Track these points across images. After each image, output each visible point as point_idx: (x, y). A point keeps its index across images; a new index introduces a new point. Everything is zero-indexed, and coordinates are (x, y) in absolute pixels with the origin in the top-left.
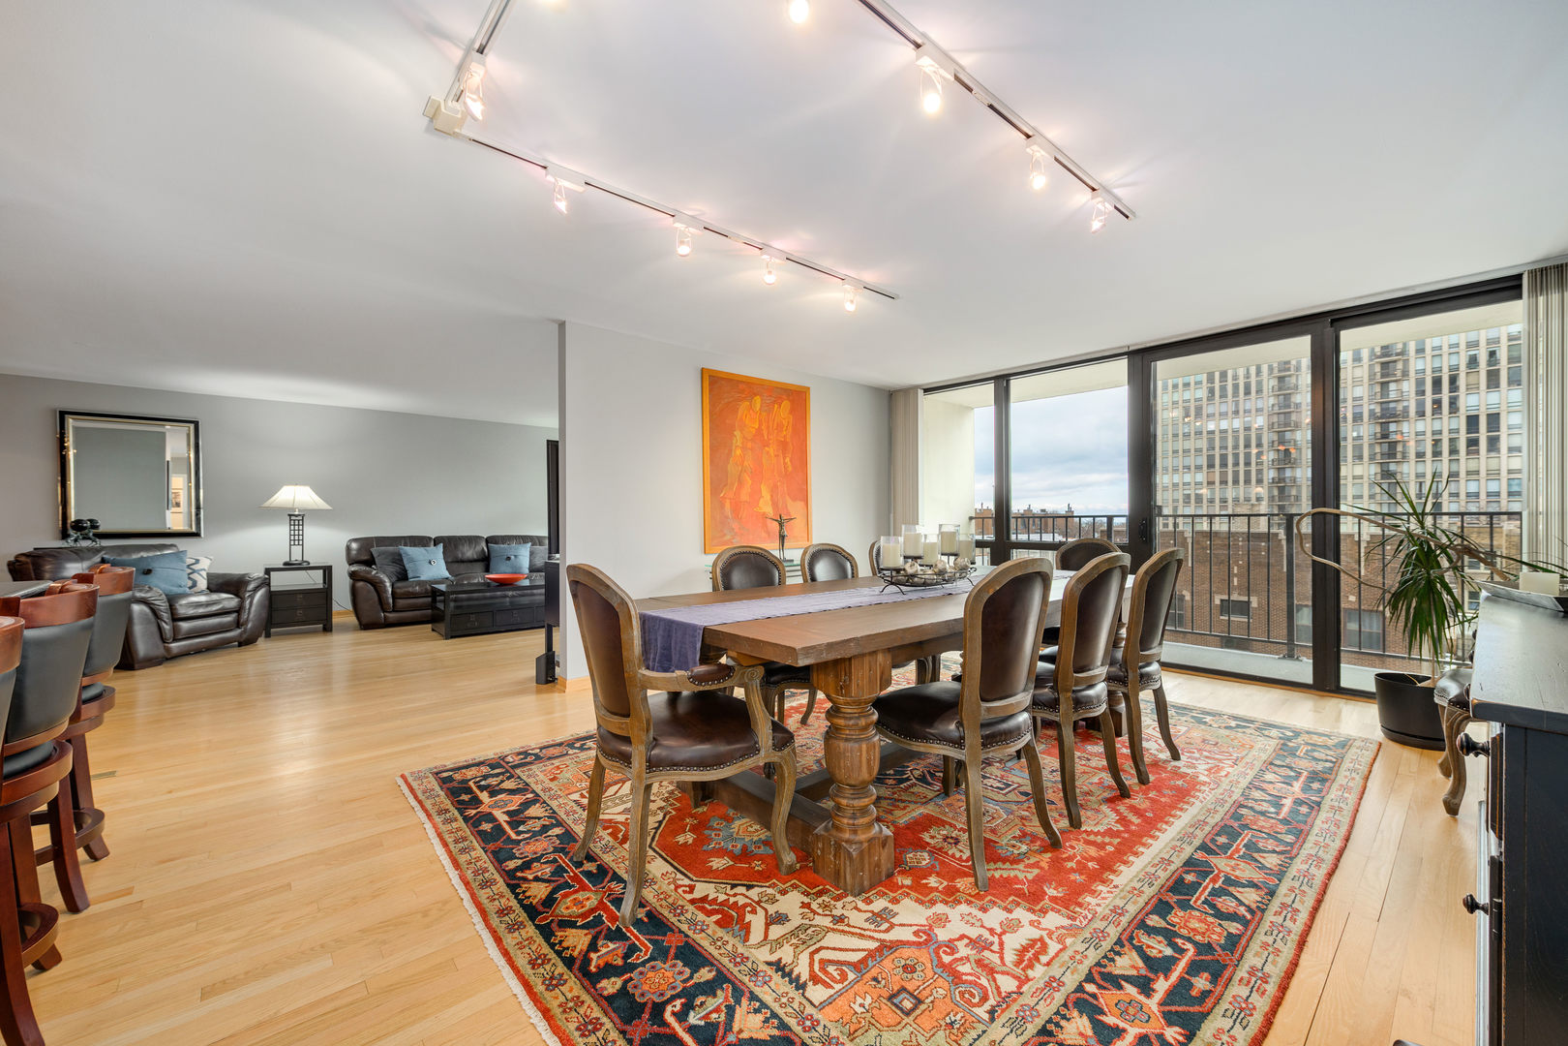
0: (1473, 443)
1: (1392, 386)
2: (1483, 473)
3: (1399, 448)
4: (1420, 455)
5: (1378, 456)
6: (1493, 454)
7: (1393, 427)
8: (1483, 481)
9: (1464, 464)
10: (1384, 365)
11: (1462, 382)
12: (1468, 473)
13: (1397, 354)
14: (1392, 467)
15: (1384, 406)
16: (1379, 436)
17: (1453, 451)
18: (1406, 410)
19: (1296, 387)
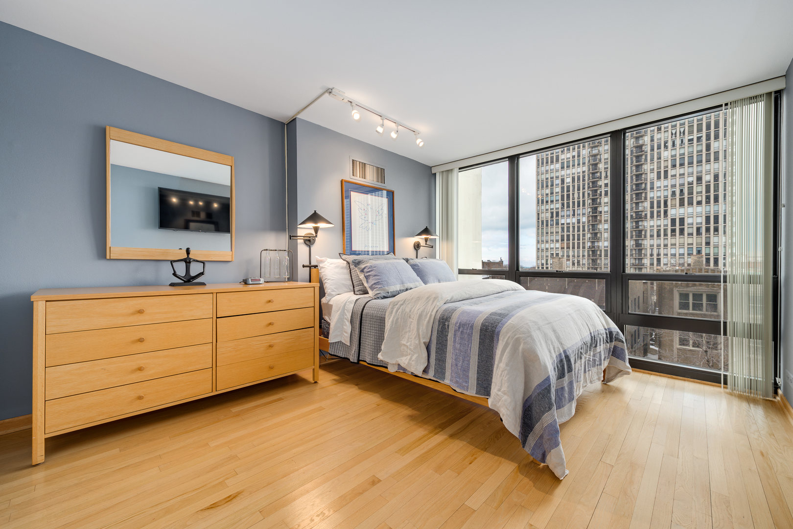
0: (673, 231)
1: (640, 205)
2: (677, 245)
3: (643, 233)
4: (652, 236)
5: (634, 236)
6: (682, 236)
7: (640, 223)
8: (677, 248)
9: (670, 241)
10: (637, 194)
11: (669, 203)
12: (672, 245)
13: (642, 190)
14: (640, 242)
15: (637, 213)
16: (634, 227)
17: (666, 235)
18: (646, 215)
19: (600, 203)
